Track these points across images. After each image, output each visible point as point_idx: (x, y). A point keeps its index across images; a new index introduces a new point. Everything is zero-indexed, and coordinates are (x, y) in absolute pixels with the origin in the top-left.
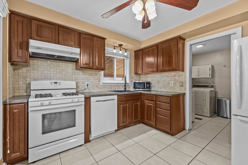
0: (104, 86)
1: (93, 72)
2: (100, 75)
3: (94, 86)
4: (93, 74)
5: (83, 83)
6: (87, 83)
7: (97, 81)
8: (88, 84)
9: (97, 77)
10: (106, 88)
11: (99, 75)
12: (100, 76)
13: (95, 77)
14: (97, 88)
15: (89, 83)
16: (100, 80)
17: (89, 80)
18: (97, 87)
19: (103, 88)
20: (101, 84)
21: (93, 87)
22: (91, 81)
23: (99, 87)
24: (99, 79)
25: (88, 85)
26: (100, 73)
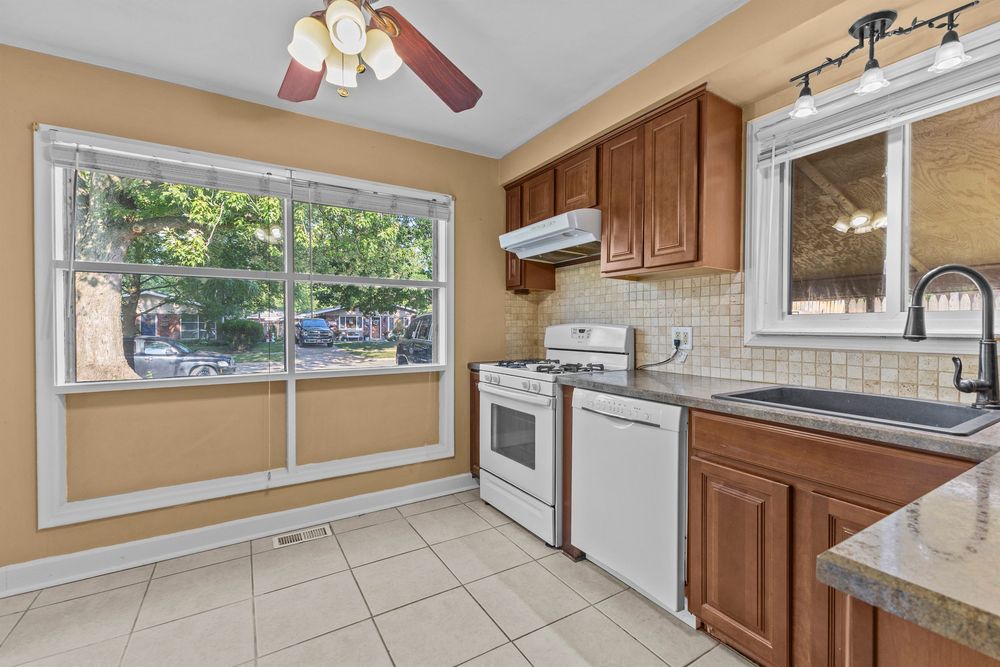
0: (770, 354)
1: (704, 278)
2: (743, 287)
3: (709, 346)
4: (705, 291)
5: (663, 330)
6: (678, 334)
7: (726, 320)
8: (682, 339)
9: (725, 300)
10: (781, 366)
11: (736, 288)
12: (742, 292)
13: (714, 300)
14: (725, 362)
15: (686, 335)
16: (742, 314)
17: (686, 320)
18: (725, 352)
19: (758, 365)
20: (748, 339)
21: (705, 352)
22: (696, 321)
23: (735, 353)
24: (735, 310)
25: (677, 343)
26: (743, 278)
